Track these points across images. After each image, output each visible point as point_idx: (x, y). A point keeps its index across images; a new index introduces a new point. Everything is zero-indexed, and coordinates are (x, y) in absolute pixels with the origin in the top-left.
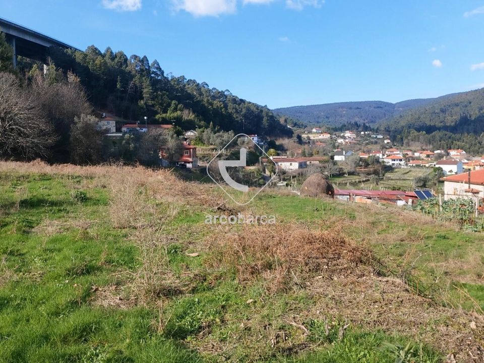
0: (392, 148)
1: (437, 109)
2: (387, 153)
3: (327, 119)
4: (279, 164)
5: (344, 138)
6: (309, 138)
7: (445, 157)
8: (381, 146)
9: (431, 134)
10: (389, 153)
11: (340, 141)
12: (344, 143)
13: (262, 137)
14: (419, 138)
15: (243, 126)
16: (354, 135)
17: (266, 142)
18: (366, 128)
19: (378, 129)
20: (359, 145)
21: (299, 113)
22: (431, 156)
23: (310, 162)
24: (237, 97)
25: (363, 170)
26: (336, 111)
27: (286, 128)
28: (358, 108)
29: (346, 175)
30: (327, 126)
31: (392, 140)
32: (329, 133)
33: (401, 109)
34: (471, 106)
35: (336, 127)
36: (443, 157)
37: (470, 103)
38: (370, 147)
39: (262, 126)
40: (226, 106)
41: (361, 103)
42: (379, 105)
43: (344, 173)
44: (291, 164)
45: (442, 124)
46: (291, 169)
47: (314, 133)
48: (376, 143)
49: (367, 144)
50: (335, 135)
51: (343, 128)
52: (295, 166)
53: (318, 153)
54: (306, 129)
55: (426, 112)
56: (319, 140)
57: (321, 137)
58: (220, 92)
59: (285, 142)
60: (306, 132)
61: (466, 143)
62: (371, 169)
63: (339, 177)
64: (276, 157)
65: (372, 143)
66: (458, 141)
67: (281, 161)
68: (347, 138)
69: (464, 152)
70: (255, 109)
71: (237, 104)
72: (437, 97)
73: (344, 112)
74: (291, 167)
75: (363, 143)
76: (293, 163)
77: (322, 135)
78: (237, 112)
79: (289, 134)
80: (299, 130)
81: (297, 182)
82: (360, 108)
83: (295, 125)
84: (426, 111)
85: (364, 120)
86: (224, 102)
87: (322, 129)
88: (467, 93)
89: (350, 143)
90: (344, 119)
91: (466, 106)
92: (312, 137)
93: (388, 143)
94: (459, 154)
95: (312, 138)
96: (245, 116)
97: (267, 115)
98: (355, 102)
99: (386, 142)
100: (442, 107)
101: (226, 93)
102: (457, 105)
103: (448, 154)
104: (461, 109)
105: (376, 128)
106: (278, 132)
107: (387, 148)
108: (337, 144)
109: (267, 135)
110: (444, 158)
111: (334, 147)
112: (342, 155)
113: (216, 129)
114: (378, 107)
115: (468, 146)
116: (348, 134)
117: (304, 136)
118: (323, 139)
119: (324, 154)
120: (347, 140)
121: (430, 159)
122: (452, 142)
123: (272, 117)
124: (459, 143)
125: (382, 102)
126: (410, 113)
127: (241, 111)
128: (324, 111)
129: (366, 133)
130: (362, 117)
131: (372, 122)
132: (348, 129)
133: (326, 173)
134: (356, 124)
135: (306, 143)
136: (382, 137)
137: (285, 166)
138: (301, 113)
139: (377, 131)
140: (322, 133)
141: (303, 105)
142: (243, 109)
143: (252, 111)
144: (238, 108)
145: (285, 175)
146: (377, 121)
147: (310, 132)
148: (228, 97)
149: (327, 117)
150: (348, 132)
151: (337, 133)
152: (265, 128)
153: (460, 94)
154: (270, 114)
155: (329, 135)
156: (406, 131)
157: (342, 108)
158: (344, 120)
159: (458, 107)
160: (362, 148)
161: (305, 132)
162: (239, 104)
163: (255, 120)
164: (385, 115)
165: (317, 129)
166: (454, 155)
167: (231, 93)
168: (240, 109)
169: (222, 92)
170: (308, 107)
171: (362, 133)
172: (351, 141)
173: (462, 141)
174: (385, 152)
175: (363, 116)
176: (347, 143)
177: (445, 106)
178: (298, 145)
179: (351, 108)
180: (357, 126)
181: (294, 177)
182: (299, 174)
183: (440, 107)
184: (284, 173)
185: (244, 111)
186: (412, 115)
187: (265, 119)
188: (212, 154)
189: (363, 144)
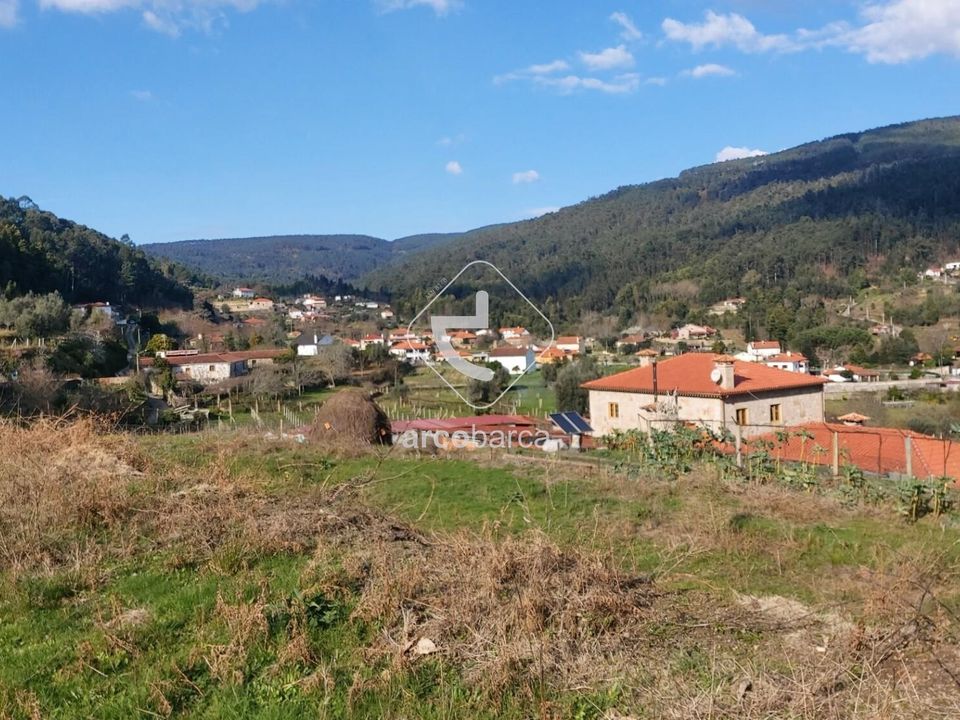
0: (397, 327)
1: (470, 253)
2: (392, 336)
3: (259, 270)
4: (184, 368)
5: (302, 308)
6: (226, 309)
7: (495, 342)
8: (378, 323)
9: (464, 301)
10: (396, 337)
11: (295, 314)
12: (303, 319)
13: (122, 309)
14: (443, 307)
15: (70, 281)
16: (322, 303)
17: (131, 318)
18: (344, 289)
19: (366, 289)
20: (334, 321)
21: (197, 255)
22: (470, 341)
23: (254, 362)
24: (51, 214)
25: (362, 373)
26: (277, 253)
27: (176, 287)
28: (322, 249)
29: (330, 386)
30: (264, 284)
31: (395, 311)
32: (270, 299)
33: (404, 252)
34: (525, 249)
35: (283, 287)
36: (491, 342)
37: (524, 242)
38: (356, 325)
39: (120, 283)
40: (25, 235)
41: (327, 237)
42: (364, 244)
43: (326, 383)
44: (212, 368)
45: (479, 281)
46: (213, 380)
47: (238, 298)
48: (366, 318)
49: (350, 320)
50: (284, 301)
51: (298, 290)
52: (222, 371)
53: (260, 340)
54: (218, 290)
55: (451, 259)
56: (251, 312)
57: (254, 306)
58: (6, 202)
59: (180, 317)
60: (219, 297)
61: (525, 315)
62: (377, 370)
63: (320, 392)
64: (171, 352)
65: (358, 318)
66: (512, 312)
67: (187, 362)
68: (309, 308)
69: (526, 332)
70: (99, 243)
71: (52, 230)
72: (466, 231)
73: (295, 256)
74: (214, 375)
75: (341, 319)
76: (217, 366)
77: (255, 303)
78: (53, 248)
79: (184, 300)
80: (203, 292)
81: (233, 408)
82: (327, 249)
83: (194, 280)
84: (451, 256)
85: (336, 273)
86: (18, 225)
87: (256, 289)
88: (516, 225)
89: (316, 318)
90: (295, 269)
91: (518, 249)
92: (234, 306)
93: (388, 318)
94: (518, 336)
95: (234, 309)
96: (74, 258)
97: (131, 257)
98: (316, 237)
99: (384, 315)
100: (478, 249)
101: (23, 204)
102: (502, 246)
103: (500, 336)
104: (510, 254)
105: (362, 289)
106: (160, 294)
107: (388, 328)
108: (288, 321)
109: (133, 303)
110: (495, 345)
111: (287, 328)
112: (312, 343)
113: (8, 288)
114: (361, 248)
115: (528, 321)
116: (309, 301)
117: (218, 305)
118: (257, 311)
119: (276, 343)
120: (309, 313)
121: (469, 347)
122: (502, 315)
123: (143, 262)
124: (512, 316)
125: (368, 237)
126: (423, 260)
127: (65, 247)
128: (252, 253)
129: (346, 297)
130: (331, 266)
131: (352, 276)
132: (308, 291)
133: (292, 384)
134: (324, 279)
135: (225, 320)
136: (376, 306)
137: (197, 371)
138: (202, 254)
139: (366, 295)
140: (254, 298)
141: (206, 238)
142: (70, 244)
143: (93, 248)
144: (56, 240)
145: (202, 393)
146: (361, 275)
147: (229, 297)
148: (28, 215)
149: (259, 266)
150: (309, 296)
151: (286, 298)
152: (128, 287)
153: (505, 227)
154: (139, 256)
155: (270, 304)
156: (420, 294)
157: (290, 247)
158: (297, 273)
159: (505, 250)
160: (341, 329)
161: (216, 296)
162: (59, 231)
163: (102, 267)
164: (375, 263)
165: (245, 289)
166: (511, 338)
167: (35, 205)
168: (62, 243)
169: (12, 200)
170: (215, 242)
171: (338, 298)
172: (318, 315)
173: (517, 312)
174: (388, 336)
175: (334, 264)
176: (310, 318)
177: (482, 248)
178: (210, 324)
179: (307, 248)
180: (327, 284)
181: (224, 396)
182: (234, 391)
183: (474, 251)
184: (198, 388)
185: (72, 247)
186: (426, 264)
187: (126, 266)
188: (9, 351)
189: (343, 321)
